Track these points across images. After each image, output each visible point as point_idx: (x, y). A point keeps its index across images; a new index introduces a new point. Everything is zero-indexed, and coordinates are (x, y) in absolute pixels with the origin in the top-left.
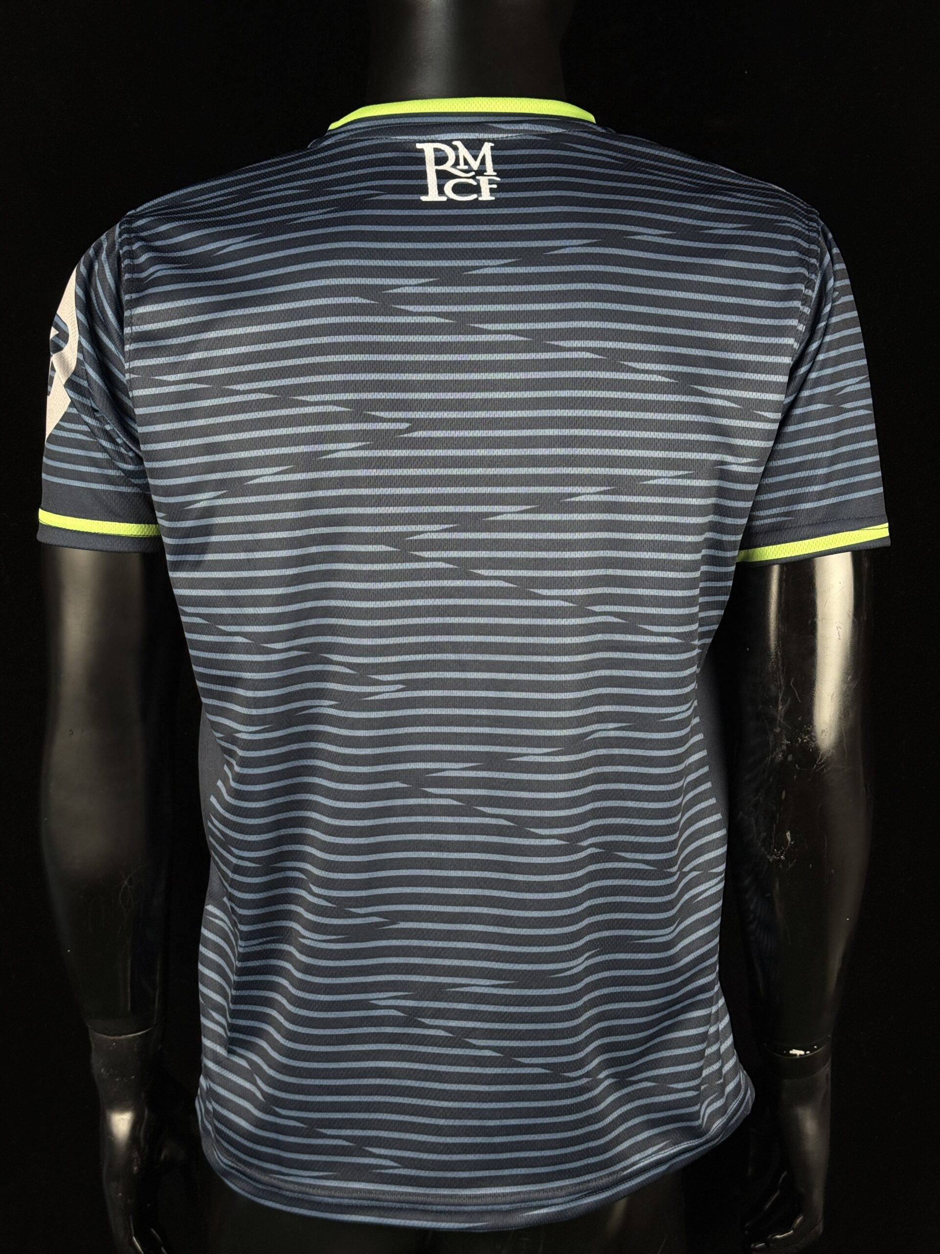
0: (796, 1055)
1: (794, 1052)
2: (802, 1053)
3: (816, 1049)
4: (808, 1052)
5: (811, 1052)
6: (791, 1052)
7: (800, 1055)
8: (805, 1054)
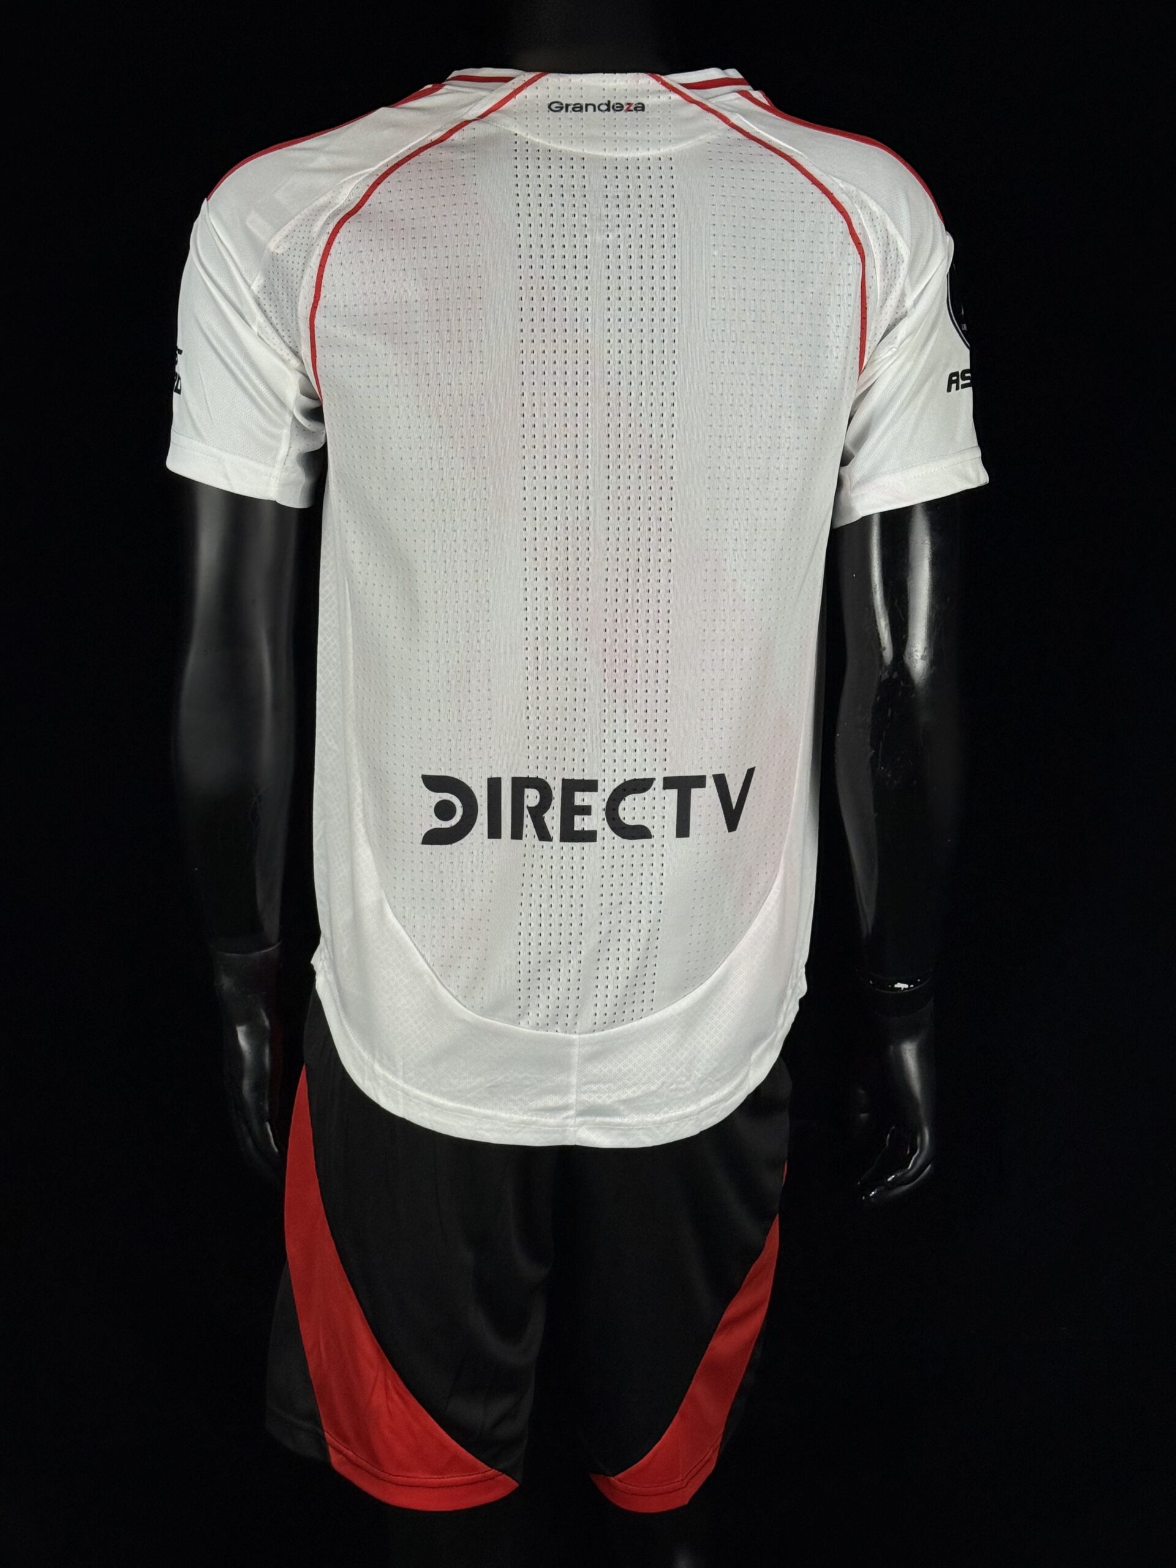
0: (900, 988)
1: (899, 985)
2: (906, 986)
3: (920, 983)
4: (912, 986)
5: (915, 986)
6: (896, 986)
7: (905, 989)
8: (909, 988)
